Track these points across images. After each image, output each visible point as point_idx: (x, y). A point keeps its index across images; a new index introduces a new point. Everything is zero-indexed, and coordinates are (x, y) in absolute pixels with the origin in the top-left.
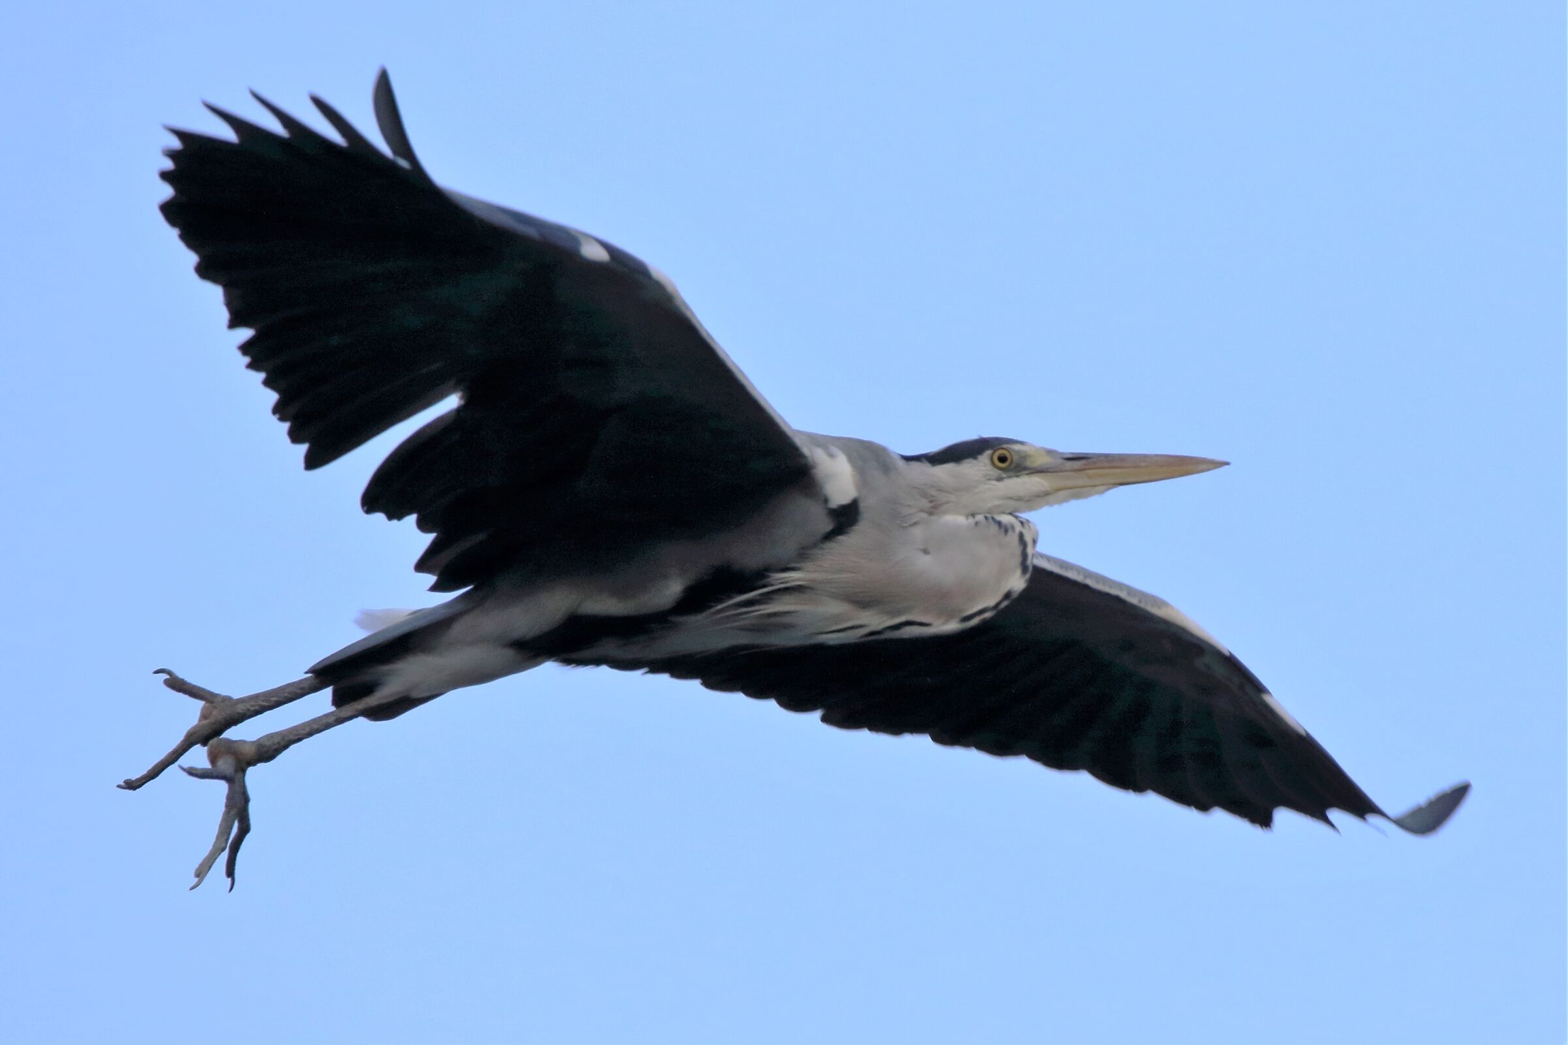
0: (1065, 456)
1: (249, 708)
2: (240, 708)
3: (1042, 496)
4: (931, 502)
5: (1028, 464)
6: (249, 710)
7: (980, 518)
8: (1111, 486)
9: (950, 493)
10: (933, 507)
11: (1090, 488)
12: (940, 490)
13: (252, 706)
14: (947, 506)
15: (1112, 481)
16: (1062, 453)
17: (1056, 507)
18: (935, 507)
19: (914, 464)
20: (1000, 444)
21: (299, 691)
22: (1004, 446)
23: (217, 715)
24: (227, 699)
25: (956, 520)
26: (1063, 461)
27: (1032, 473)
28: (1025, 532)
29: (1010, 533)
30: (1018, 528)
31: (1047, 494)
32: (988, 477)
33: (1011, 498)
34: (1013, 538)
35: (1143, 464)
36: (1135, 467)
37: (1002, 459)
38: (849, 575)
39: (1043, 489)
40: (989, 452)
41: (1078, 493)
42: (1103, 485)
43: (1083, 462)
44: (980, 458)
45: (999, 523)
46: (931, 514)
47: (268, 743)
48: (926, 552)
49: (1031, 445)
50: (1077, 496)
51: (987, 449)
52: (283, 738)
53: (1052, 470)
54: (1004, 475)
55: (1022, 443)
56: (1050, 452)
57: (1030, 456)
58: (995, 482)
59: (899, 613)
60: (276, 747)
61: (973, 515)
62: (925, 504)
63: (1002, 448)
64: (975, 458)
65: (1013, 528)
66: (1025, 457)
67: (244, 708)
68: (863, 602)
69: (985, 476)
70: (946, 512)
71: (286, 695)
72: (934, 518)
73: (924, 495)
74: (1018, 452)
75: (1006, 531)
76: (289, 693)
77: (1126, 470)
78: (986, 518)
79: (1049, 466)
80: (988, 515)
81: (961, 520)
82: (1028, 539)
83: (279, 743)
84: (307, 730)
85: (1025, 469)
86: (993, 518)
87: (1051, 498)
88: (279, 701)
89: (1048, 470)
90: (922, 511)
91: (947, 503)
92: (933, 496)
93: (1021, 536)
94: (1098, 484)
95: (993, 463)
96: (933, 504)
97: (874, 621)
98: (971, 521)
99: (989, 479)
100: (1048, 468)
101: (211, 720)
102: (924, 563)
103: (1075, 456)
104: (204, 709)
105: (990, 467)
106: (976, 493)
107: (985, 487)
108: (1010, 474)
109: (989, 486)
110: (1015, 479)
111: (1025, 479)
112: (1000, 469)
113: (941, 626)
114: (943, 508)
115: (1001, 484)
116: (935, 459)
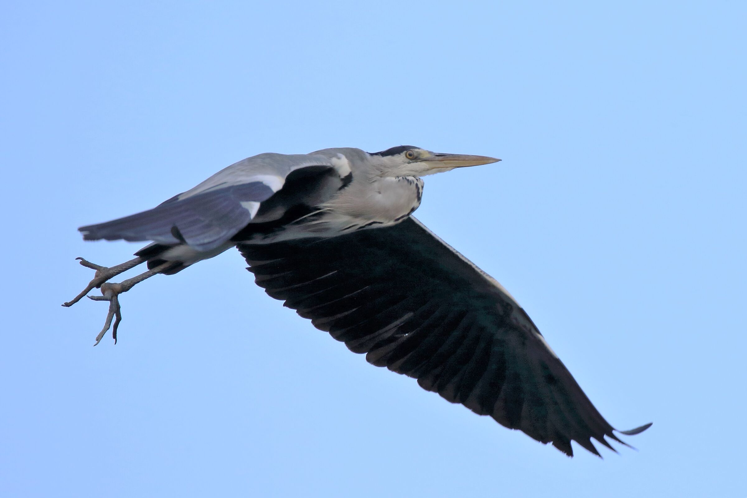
0: (436, 154)
1: (114, 271)
2: (111, 272)
4: (381, 172)
5: (421, 157)
6: (114, 272)
7: (400, 178)
8: (453, 168)
9: (389, 168)
10: (382, 174)
11: (445, 168)
12: (385, 167)
13: (116, 271)
14: (388, 173)
15: (455, 166)
16: (435, 153)
19: (375, 157)
20: (410, 149)
21: (134, 264)
23: (102, 275)
24: (105, 268)
25: (391, 179)
26: (435, 156)
27: (423, 161)
28: (418, 183)
30: (416, 182)
31: (428, 170)
33: (413, 171)
34: (413, 186)
35: (467, 159)
36: (464, 160)
37: (410, 155)
38: (349, 204)
39: (426, 168)
40: (405, 152)
41: (440, 170)
42: (451, 167)
43: (443, 157)
44: (402, 154)
45: (408, 180)
46: (381, 177)
47: (126, 284)
48: (380, 193)
49: (422, 149)
51: (405, 150)
52: (132, 282)
53: (430, 160)
54: (411, 161)
55: (419, 148)
56: (430, 153)
58: (407, 164)
59: (370, 219)
60: (129, 285)
61: (398, 177)
62: (379, 173)
63: (411, 151)
64: (400, 154)
65: (414, 182)
66: (420, 154)
67: (112, 272)
68: (356, 215)
69: (403, 161)
70: (388, 176)
71: (129, 265)
72: (382, 178)
73: (378, 169)
74: (417, 152)
75: (411, 183)
76: (130, 265)
77: (460, 161)
78: (403, 178)
79: (429, 158)
80: (404, 177)
81: (393, 179)
82: (420, 186)
83: (130, 284)
84: (141, 278)
85: (419, 159)
86: (406, 178)
87: (430, 172)
88: (126, 268)
89: (429, 160)
90: (378, 176)
92: (382, 170)
93: (417, 185)
94: (449, 166)
95: (406, 156)
97: (361, 222)
98: (397, 179)
99: (405, 163)
100: (429, 159)
101: (99, 277)
102: (379, 197)
103: (440, 154)
104: (96, 273)
105: (405, 158)
106: (399, 168)
107: (403, 166)
108: (413, 161)
109: (404, 166)
110: (415, 163)
111: (419, 163)
112: (409, 159)
113: (387, 223)
114: (386, 174)
115: (409, 165)
116: (384, 154)
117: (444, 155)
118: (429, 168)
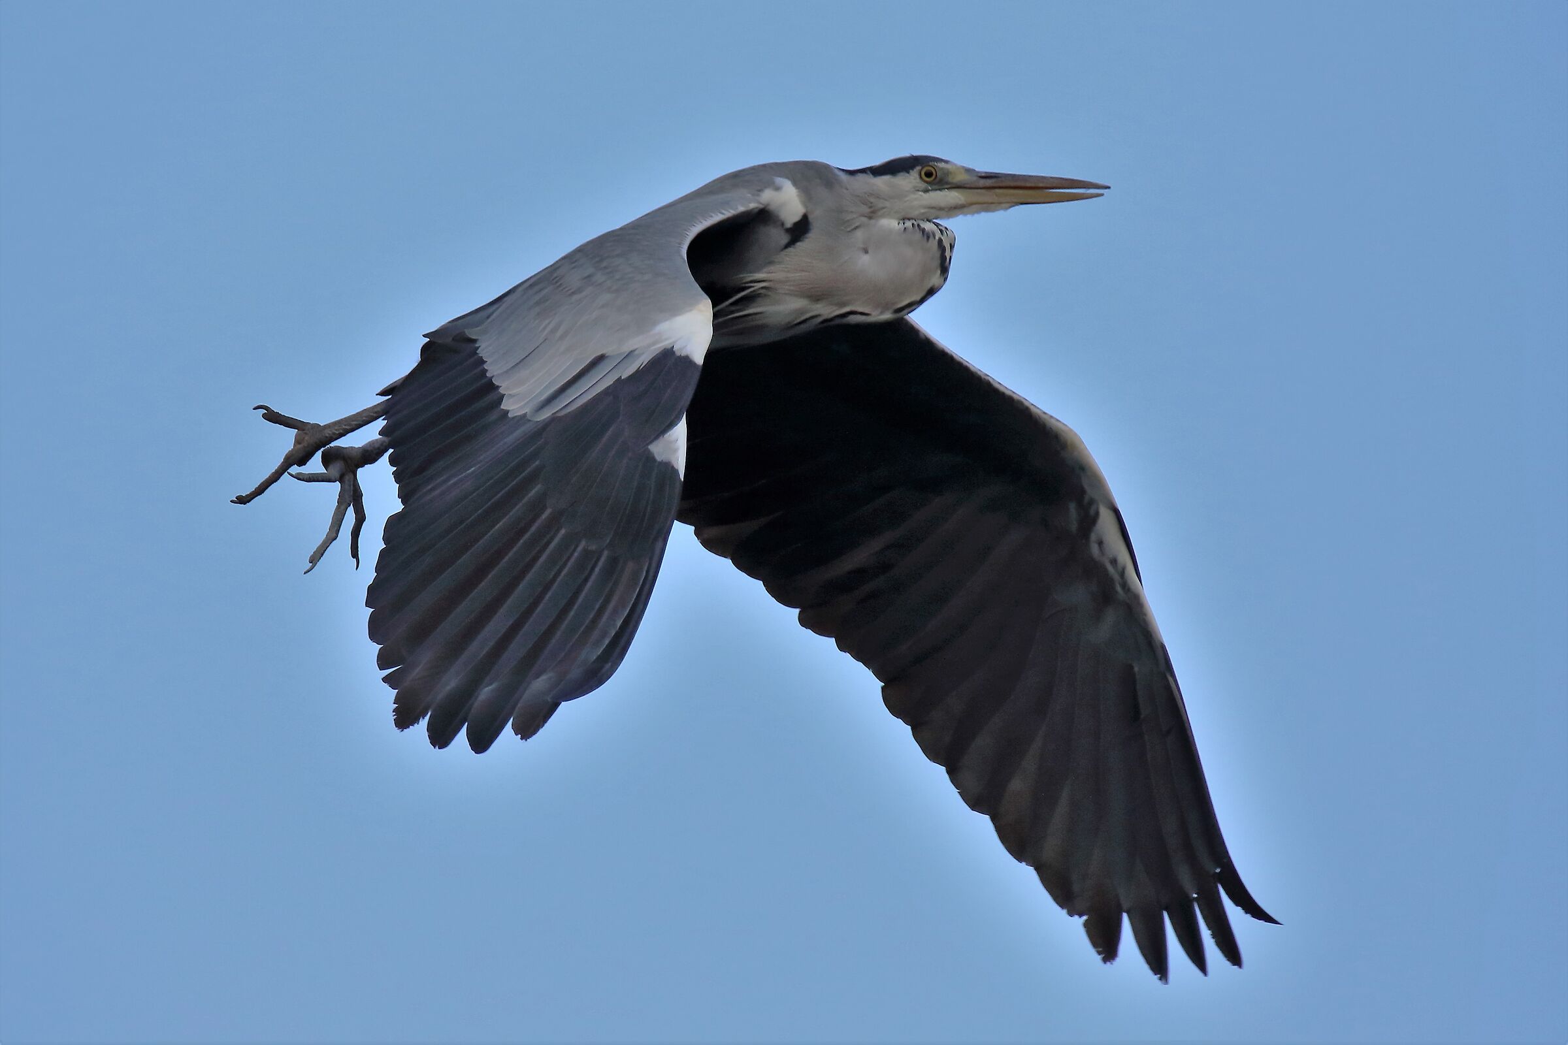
0: (979, 175)
1: (335, 430)
3: (959, 208)
4: (870, 207)
5: (950, 179)
7: (909, 224)
8: (1013, 204)
9: (886, 200)
12: (878, 197)
14: (882, 212)
15: (1015, 200)
16: (978, 172)
17: (969, 217)
18: (873, 212)
19: (860, 176)
20: (928, 162)
22: (931, 163)
24: (314, 426)
25: (891, 224)
26: (977, 178)
27: (952, 188)
28: (943, 238)
29: (931, 239)
30: (938, 234)
31: (963, 206)
32: (917, 189)
33: (934, 208)
34: (933, 244)
35: (1041, 185)
36: (1035, 187)
37: (929, 174)
38: (804, 274)
39: (960, 202)
40: (919, 168)
41: (988, 207)
42: (1008, 203)
43: (993, 181)
44: (912, 172)
45: (923, 230)
46: (870, 218)
47: (368, 450)
48: (866, 252)
49: (953, 164)
50: (987, 210)
51: (918, 165)
52: (380, 446)
53: (968, 186)
54: (930, 188)
55: (946, 162)
56: (969, 171)
57: (951, 173)
58: (922, 193)
59: (844, 305)
60: (376, 451)
61: (903, 221)
62: (865, 209)
63: (930, 165)
64: (908, 172)
65: (934, 234)
66: (947, 173)
67: (332, 431)
68: (816, 298)
69: (914, 187)
70: (883, 216)
72: (872, 221)
73: (865, 202)
74: (942, 169)
75: (928, 238)
77: (1027, 191)
78: (913, 224)
79: (966, 182)
80: (915, 222)
81: (894, 224)
82: (946, 244)
85: (947, 183)
86: (918, 225)
87: (965, 210)
89: (966, 186)
90: (863, 216)
91: (884, 208)
92: (872, 203)
93: (940, 241)
94: (1004, 201)
95: (921, 177)
96: (872, 209)
97: (826, 311)
98: (902, 225)
99: (918, 191)
100: (965, 184)
102: (864, 261)
103: (988, 175)
104: (296, 435)
105: (918, 180)
106: (905, 202)
107: (913, 196)
108: (934, 187)
109: (916, 196)
110: (938, 192)
111: (946, 192)
112: (927, 182)
113: (878, 315)
114: (880, 213)
115: (926, 196)
116: (876, 171)
117: (997, 175)
118: (965, 203)
